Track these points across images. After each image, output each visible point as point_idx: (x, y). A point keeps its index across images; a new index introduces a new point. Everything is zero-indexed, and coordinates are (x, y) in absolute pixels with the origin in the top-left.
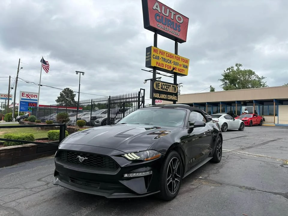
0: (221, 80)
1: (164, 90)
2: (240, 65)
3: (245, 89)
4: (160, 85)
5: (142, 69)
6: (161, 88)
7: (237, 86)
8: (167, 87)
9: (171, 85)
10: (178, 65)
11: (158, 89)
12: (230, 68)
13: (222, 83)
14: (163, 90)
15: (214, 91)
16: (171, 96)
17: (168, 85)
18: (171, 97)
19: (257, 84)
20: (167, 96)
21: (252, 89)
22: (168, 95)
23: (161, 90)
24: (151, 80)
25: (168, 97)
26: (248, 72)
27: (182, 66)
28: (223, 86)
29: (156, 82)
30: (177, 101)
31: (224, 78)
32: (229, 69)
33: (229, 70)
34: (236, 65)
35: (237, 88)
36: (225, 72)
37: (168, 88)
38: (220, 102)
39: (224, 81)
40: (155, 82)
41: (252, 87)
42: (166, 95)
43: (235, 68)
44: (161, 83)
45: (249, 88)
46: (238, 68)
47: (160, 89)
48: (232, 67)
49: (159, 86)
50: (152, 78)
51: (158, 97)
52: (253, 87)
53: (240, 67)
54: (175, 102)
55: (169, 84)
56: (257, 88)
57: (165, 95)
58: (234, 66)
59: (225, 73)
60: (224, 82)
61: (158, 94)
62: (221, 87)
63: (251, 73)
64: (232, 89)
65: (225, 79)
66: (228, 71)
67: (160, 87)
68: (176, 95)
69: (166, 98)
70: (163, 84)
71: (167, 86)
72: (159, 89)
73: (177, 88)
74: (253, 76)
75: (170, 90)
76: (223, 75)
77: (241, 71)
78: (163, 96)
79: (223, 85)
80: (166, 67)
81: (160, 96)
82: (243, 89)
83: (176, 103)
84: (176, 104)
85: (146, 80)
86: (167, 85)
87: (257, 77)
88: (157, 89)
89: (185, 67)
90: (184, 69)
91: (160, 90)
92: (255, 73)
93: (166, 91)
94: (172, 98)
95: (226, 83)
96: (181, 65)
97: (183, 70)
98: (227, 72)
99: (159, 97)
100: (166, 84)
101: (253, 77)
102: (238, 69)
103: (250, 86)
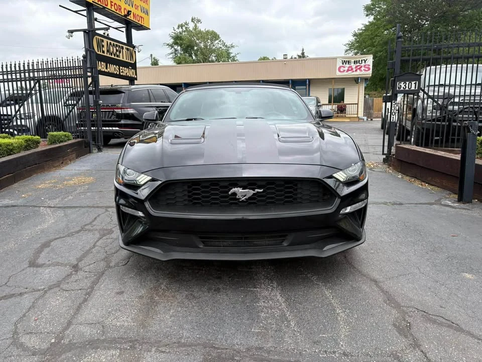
0: (168, 45)
1: (113, 56)
2: (199, 21)
3: (207, 64)
4: (105, 44)
5: (60, 6)
6: (108, 51)
7: (194, 57)
8: (117, 50)
9: (125, 47)
10: (132, 7)
11: (101, 53)
12: (182, 24)
13: (169, 50)
14: (110, 56)
15: (158, 65)
16: (126, 68)
17: (119, 46)
18: (126, 71)
19: (224, 56)
20: (119, 69)
21: (217, 63)
22: (121, 68)
23: (108, 55)
24: (84, 31)
25: (121, 71)
26: (211, 34)
27: (139, 8)
28: (171, 56)
29: (98, 37)
30: (136, 79)
31: (173, 41)
32: (181, 26)
33: (182, 28)
34: (193, 20)
35: (194, 62)
36: (175, 30)
37: (120, 52)
38: (182, 83)
39: (172, 47)
40: (95, 38)
41: (216, 60)
42: (117, 66)
43: (191, 26)
44: (105, 40)
45: (213, 61)
46: (196, 26)
47: (106, 52)
48: (186, 24)
49: (103, 46)
50: (86, 27)
51: (103, 70)
52: (218, 60)
53: (198, 25)
54: (132, 80)
55: (121, 45)
56: (224, 63)
57: (115, 66)
58: (189, 21)
59: (175, 33)
60: (173, 49)
61: (102, 63)
62: (168, 57)
63: (215, 36)
64: (186, 63)
65: (176, 43)
66: (180, 30)
67: (105, 49)
68: (134, 66)
69: (118, 73)
70: (110, 43)
71: (117, 48)
72: (103, 52)
73: (134, 53)
74: (217, 41)
75: (123, 57)
76: (173, 37)
77: (200, 32)
78: (112, 68)
79: (172, 53)
80: (113, 7)
81: (107, 68)
82: (204, 62)
83: (136, 83)
84: (134, 85)
85: (71, 32)
86: (117, 45)
87: (224, 44)
88: (99, 53)
89: (144, 12)
90: (143, 15)
91: (105, 54)
92: (220, 36)
93: (116, 57)
94: (128, 74)
95: (176, 50)
96: (138, 6)
97: (142, 17)
98: (178, 31)
99: (106, 70)
100: (115, 43)
101: (217, 44)
102: (196, 28)
103: (213, 58)
